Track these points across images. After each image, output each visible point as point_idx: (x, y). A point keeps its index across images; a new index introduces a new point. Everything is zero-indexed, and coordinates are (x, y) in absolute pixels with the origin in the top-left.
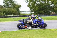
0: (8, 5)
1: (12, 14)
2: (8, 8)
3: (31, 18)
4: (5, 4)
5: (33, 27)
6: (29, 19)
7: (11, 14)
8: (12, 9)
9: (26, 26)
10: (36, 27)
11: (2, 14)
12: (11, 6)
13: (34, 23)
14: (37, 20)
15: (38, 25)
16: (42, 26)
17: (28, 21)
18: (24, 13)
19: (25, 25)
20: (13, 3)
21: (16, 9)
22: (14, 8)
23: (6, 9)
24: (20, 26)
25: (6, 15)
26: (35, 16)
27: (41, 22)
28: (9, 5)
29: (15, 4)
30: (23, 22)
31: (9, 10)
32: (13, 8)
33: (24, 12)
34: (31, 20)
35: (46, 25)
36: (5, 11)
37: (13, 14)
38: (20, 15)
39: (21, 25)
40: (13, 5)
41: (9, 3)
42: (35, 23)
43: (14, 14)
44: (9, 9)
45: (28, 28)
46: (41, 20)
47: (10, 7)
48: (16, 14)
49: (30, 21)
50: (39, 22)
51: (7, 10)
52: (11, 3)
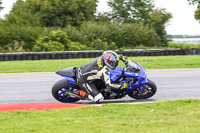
0: (124, 14)
1: (138, 43)
2: (125, 22)
3: (104, 64)
4: (116, 8)
5: (109, 94)
6: (95, 66)
7: (135, 45)
8: (141, 28)
9: (84, 90)
10: (120, 93)
11: (106, 43)
12: (137, 15)
13: (112, 82)
14: (123, 72)
15: (125, 90)
16: (139, 90)
17: (90, 75)
18: (181, 40)
19: (79, 88)
20: (143, 5)
21: (155, 26)
22: (145, 23)
23: (120, 26)
24: (63, 92)
25: (119, 46)
26: (118, 56)
27: (136, 79)
28: (129, 12)
29: (150, 10)
30: (75, 77)
31: (130, 30)
32: (141, 23)
33: (181, 37)
34: (104, 70)
35: (154, 90)
36: (113, 35)
37: (141, 46)
38: (169, 49)
39: (67, 88)
40: (144, 14)
41: (129, 7)
42: (117, 82)
43: (146, 43)
44: (129, 25)
45: (90, 97)
46: (137, 71)
47: (132, 21)
48: (152, 45)
49: (99, 74)
50: (130, 76)
51: (121, 30)
52: (136, 6)
